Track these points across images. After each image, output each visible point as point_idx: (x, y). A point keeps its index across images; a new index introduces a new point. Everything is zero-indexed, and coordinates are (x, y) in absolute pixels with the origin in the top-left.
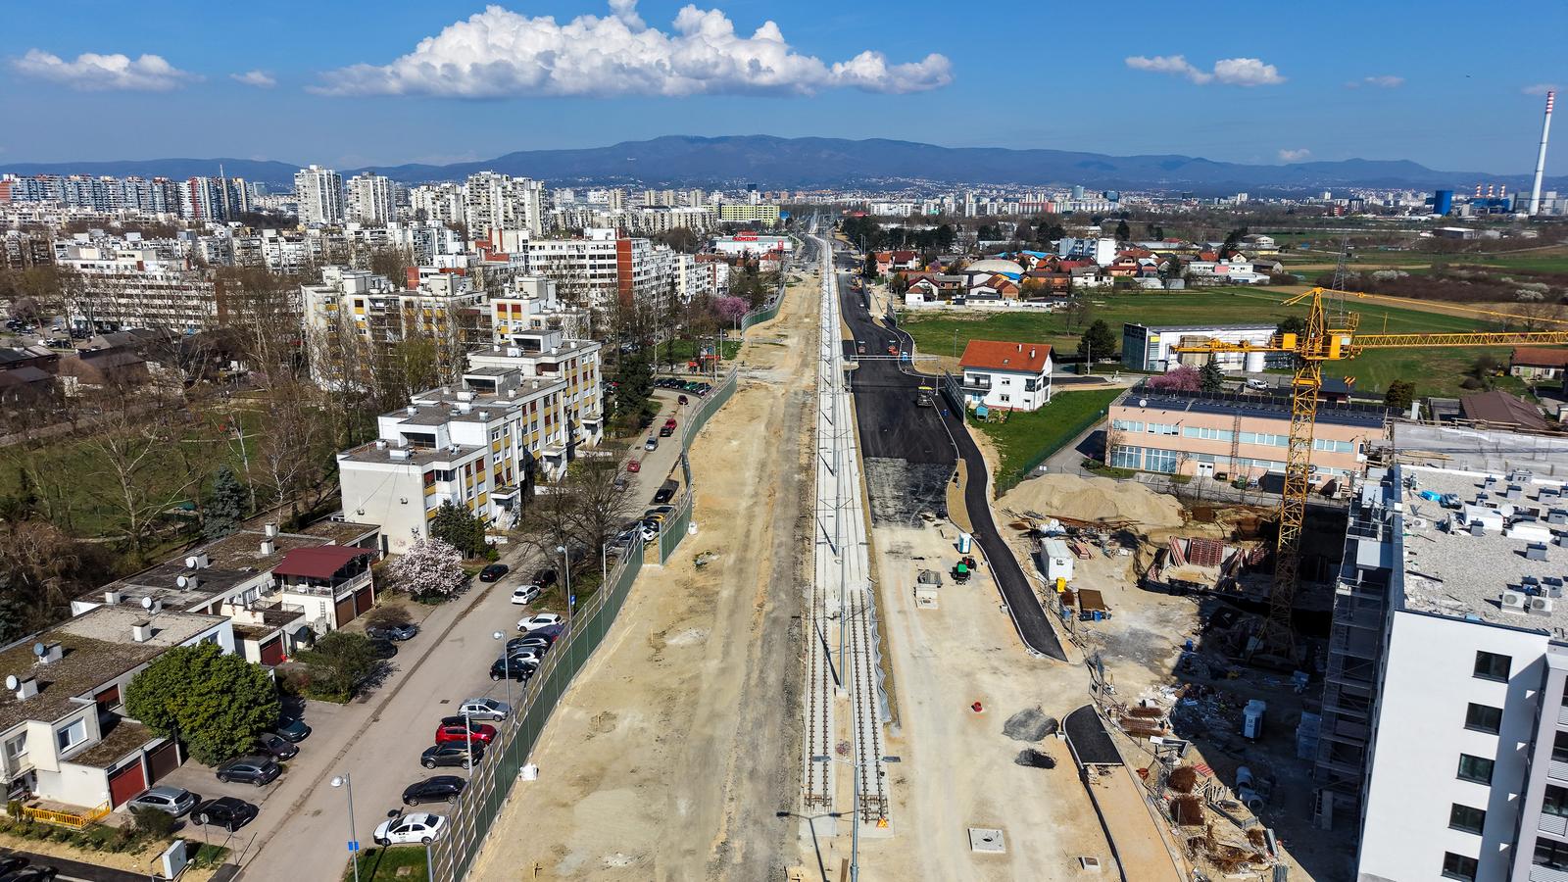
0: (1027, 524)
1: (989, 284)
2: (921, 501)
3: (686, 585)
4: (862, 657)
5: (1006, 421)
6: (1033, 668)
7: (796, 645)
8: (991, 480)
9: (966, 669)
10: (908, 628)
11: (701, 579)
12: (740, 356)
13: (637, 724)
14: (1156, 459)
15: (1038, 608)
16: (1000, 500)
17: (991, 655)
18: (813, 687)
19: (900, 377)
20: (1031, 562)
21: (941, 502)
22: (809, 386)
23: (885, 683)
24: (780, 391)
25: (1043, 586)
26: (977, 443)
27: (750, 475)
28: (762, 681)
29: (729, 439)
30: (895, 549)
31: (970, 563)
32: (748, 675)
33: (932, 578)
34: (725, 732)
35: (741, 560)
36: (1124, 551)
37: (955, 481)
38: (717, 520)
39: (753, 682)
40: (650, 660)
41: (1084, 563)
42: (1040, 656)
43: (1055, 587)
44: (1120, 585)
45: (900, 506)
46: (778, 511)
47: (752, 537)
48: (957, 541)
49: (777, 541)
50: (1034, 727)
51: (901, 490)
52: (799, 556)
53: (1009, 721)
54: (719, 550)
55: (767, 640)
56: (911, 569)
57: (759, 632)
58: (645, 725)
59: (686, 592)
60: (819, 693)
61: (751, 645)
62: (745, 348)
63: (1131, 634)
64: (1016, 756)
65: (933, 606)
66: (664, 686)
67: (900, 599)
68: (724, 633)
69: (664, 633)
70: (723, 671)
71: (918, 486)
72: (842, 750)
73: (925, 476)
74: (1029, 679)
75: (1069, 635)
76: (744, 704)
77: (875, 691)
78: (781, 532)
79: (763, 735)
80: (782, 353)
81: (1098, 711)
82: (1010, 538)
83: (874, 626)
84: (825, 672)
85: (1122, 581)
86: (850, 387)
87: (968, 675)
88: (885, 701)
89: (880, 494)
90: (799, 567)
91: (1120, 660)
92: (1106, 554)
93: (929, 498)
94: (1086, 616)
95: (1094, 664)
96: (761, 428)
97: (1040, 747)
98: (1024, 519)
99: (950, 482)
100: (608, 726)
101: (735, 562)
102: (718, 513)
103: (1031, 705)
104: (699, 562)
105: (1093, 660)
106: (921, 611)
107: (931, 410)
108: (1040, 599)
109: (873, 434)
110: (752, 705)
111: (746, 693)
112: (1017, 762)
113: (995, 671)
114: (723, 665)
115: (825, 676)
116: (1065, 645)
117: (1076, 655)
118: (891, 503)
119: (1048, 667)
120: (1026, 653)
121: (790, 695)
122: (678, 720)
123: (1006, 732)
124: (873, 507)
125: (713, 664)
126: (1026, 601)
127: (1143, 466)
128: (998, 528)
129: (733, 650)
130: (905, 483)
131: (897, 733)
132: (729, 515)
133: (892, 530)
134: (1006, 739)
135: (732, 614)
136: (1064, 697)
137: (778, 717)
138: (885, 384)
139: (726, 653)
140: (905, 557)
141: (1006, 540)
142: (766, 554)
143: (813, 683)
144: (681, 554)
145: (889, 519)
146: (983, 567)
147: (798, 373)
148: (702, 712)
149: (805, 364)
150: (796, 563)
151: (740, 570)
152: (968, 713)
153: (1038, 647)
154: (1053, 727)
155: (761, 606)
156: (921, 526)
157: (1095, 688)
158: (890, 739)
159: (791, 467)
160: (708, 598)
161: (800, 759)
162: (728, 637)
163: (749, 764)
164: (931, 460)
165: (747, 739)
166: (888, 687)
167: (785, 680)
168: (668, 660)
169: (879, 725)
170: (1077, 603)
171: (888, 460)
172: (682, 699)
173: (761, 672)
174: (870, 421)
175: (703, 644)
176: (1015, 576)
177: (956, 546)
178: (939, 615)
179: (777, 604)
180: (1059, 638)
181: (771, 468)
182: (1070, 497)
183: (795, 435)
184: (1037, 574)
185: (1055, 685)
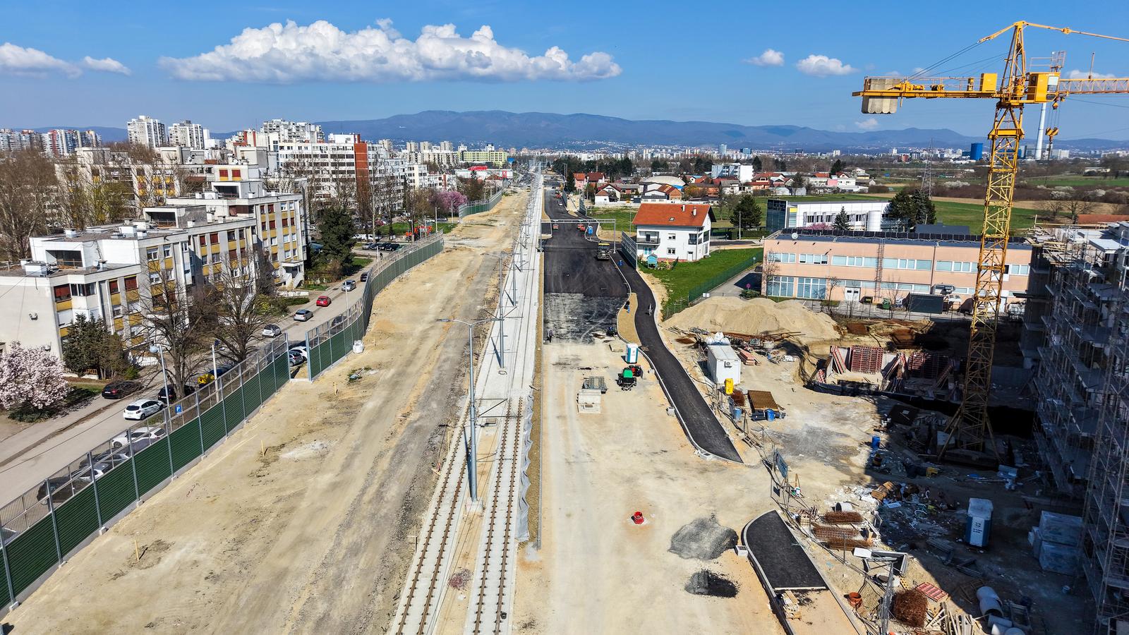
0: (693, 339)
1: (659, 190)
2: (592, 323)
3: (330, 398)
4: (507, 465)
5: (672, 268)
6: (704, 470)
7: (433, 453)
8: (659, 308)
9: (628, 474)
10: (565, 432)
11: (350, 393)
12: (454, 231)
13: (193, 556)
14: (808, 287)
15: (707, 410)
16: (666, 321)
17: (657, 458)
18: (440, 501)
19: (585, 243)
20: (698, 369)
21: (612, 324)
22: (507, 249)
23: (529, 493)
24: (480, 251)
25: (710, 389)
26: (648, 282)
27: (433, 308)
28: (379, 496)
29: (424, 283)
30: (562, 361)
31: (638, 372)
32: (364, 491)
33: (596, 383)
34: (307, 562)
35: (400, 374)
36: (790, 358)
37: (626, 308)
38: (389, 341)
39: (366, 498)
40: (251, 475)
41: (751, 369)
42: (711, 458)
43: (723, 390)
44: (790, 387)
45: (573, 327)
46: (453, 333)
47: (419, 354)
48: (624, 354)
49: (443, 357)
50: (707, 542)
51: (576, 315)
52: (463, 370)
53: (677, 534)
54: (380, 366)
55: (400, 451)
56: (578, 377)
57: (394, 442)
58: (202, 556)
59: (328, 404)
60: (445, 508)
61: (381, 455)
62: (459, 227)
63: (809, 432)
64: (687, 581)
65: (596, 410)
66: (254, 505)
67: (560, 403)
68: (353, 444)
69: (283, 445)
70: (334, 486)
71: (591, 313)
72: (458, 581)
73: (599, 305)
74: (700, 483)
75: (742, 435)
76: (346, 525)
77: (515, 503)
78: (450, 350)
79: (356, 566)
80: (490, 229)
81: (784, 518)
82: (677, 350)
83: (527, 433)
84: (460, 482)
85: (790, 383)
86: (541, 249)
87: (629, 480)
88: (525, 515)
89: (556, 319)
90: (460, 378)
91: (801, 459)
92: (771, 361)
93: (602, 321)
94: (758, 416)
95: (774, 464)
96: (457, 275)
97: (715, 568)
98: (689, 335)
99: (622, 309)
100: (150, 561)
101: (393, 375)
102: (390, 335)
103: (704, 513)
104: (353, 377)
105: (771, 460)
106: (581, 415)
107: (609, 263)
108: (708, 401)
109: (556, 278)
110: (355, 526)
111: (353, 511)
112: (687, 589)
113: (660, 475)
114: (338, 479)
115: (459, 487)
116: (739, 446)
117: (752, 456)
118: (564, 325)
119: (721, 469)
120: (695, 455)
121: (410, 509)
122: (248, 551)
123: (673, 549)
124: (546, 328)
125: (326, 478)
126: (694, 403)
127: (795, 294)
128: (665, 343)
129: (357, 462)
130: (580, 311)
131: (532, 555)
132: (402, 337)
133: (562, 346)
134: (673, 558)
135: (370, 423)
136: (741, 503)
137: (384, 541)
138: (572, 247)
139: (347, 465)
140: (572, 368)
141: (673, 351)
142: (428, 368)
143: (441, 496)
144: (336, 372)
145: (560, 337)
146: (649, 374)
147: (500, 241)
148: (287, 537)
149: (507, 236)
150: (458, 374)
151: (395, 384)
152: (626, 525)
153: (709, 449)
154: (731, 540)
155: (406, 416)
156: (591, 342)
157: (777, 492)
158: (524, 565)
159: (476, 301)
160: (349, 410)
161: (396, 598)
162: (356, 448)
163: (321, 607)
164: (606, 294)
165: (332, 571)
166: (532, 499)
167: (408, 494)
168: (272, 476)
169: (513, 545)
170: (747, 404)
171: (567, 294)
172: (269, 521)
173: (382, 485)
174: (555, 269)
175: (323, 456)
176: (682, 381)
177: (624, 357)
178: (601, 420)
179: (425, 413)
180: (731, 439)
181: (457, 300)
182: (733, 314)
183: (486, 279)
184: (704, 379)
185: (730, 489)
